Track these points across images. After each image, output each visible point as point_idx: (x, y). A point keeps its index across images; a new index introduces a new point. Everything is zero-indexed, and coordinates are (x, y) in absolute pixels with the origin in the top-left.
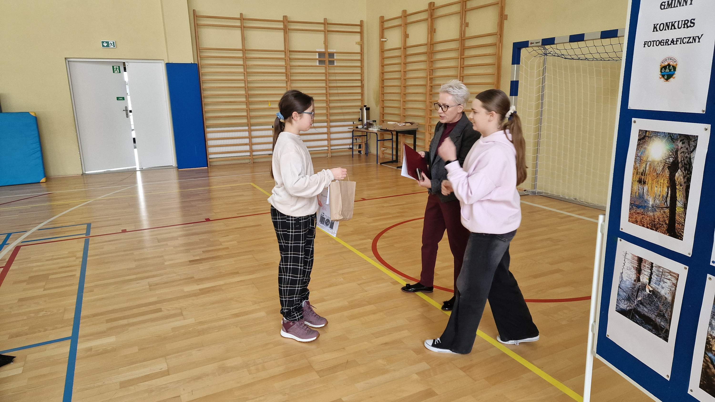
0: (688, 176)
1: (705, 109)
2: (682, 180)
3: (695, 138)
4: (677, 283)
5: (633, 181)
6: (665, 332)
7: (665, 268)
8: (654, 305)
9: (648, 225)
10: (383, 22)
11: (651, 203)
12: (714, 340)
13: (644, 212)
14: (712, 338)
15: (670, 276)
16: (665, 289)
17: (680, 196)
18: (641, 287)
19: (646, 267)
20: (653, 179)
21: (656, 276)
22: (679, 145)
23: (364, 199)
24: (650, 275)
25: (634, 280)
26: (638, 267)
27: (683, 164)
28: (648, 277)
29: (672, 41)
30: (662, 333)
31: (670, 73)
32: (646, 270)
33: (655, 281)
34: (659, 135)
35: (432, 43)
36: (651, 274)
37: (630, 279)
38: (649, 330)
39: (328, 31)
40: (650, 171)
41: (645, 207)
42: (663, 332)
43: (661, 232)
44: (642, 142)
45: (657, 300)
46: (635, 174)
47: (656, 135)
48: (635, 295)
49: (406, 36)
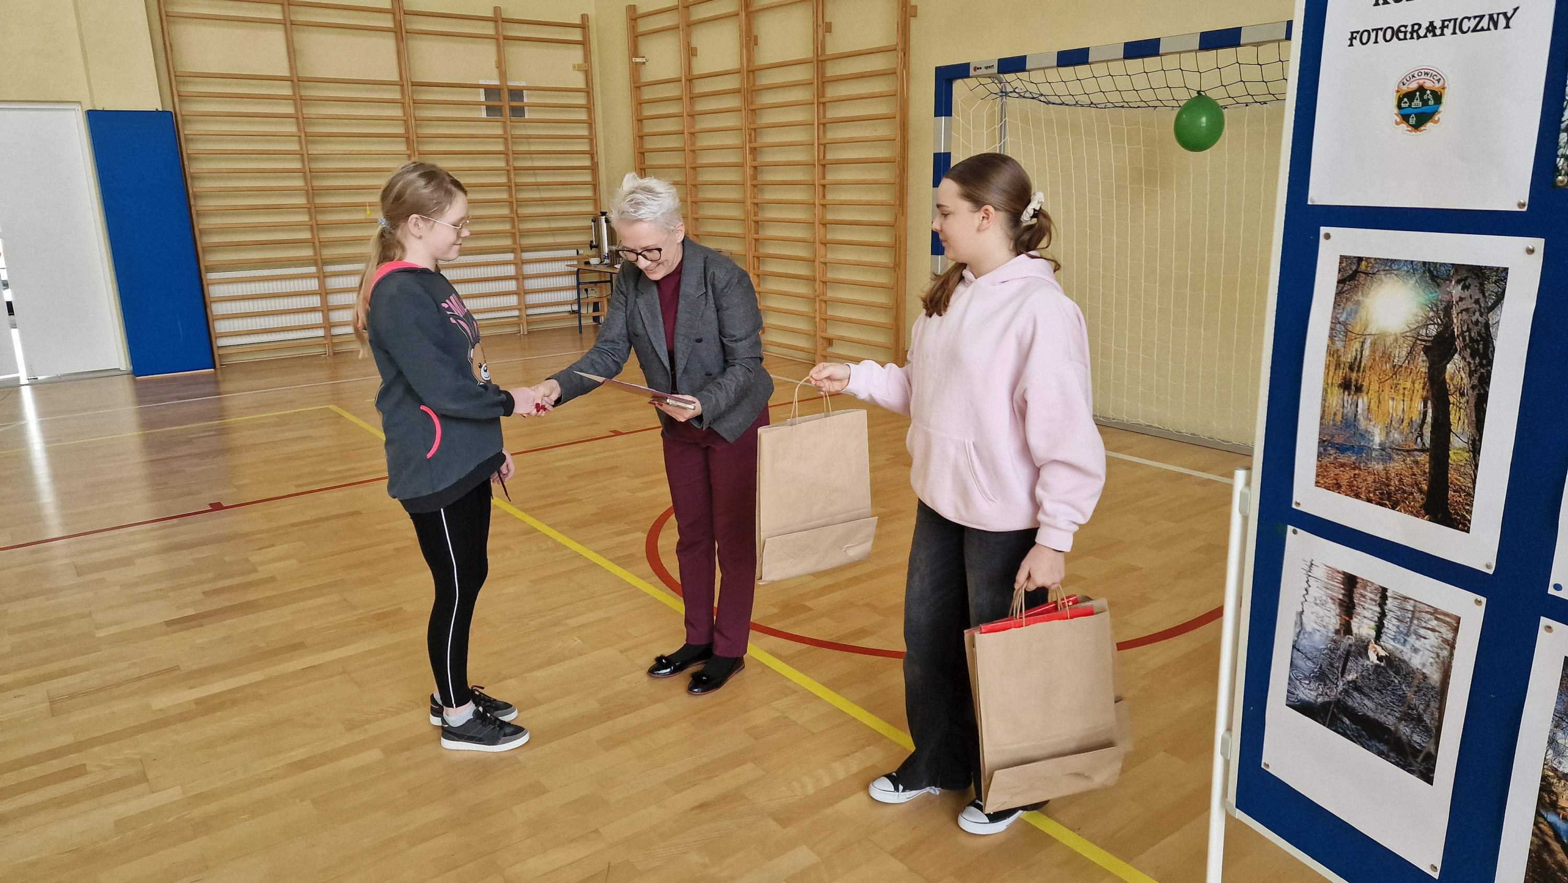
0: (1482, 370)
1: (1525, 198)
2: (1465, 381)
3: (1501, 274)
4: (1454, 639)
5: (1328, 384)
6: (1423, 760)
7: (1420, 602)
8: (1393, 693)
9: (1371, 495)
10: (635, 20)
11: (1377, 439)
12: (1563, 782)
13: (1360, 463)
14: (1558, 776)
15: (1434, 623)
16: (1421, 653)
17: (1461, 423)
18: (1353, 648)
19: (1368, 598)
20: (1383, 380)
21: (1395, 622)
22: (1454, 292)
23: (617, 433)
24: (1378, 618)
25: (1333, 631)
26: (1346, 599)
27: (1468, 341)
28: (1373, 624)
29: (1430, 28)
30: (1417, 762)
31: (1425, 109)
32: (1367, 606)
33: (1394, 634)
34: (1396, 267)
35: (750, 69)
36: (1383, 615)
37: (1324, 627)
38: (1380, 754)
39: (505, 38)
40: (1374, 360)
41: (1361, 449)
42: (1419, 760)
43: (1406, 512)
44: (1349, 287)
45: (1399, 681)
46: (1332, 369)
47: (1387, 268)
48: (1337, 668)
49: (691, 52)
